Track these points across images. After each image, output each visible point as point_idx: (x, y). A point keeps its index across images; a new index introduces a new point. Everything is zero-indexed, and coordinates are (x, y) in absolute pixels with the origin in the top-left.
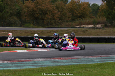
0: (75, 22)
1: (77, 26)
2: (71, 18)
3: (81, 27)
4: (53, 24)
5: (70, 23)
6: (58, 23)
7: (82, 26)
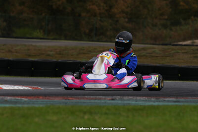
1: (185, 40)
3: (195, 44)
4: (108, 33)
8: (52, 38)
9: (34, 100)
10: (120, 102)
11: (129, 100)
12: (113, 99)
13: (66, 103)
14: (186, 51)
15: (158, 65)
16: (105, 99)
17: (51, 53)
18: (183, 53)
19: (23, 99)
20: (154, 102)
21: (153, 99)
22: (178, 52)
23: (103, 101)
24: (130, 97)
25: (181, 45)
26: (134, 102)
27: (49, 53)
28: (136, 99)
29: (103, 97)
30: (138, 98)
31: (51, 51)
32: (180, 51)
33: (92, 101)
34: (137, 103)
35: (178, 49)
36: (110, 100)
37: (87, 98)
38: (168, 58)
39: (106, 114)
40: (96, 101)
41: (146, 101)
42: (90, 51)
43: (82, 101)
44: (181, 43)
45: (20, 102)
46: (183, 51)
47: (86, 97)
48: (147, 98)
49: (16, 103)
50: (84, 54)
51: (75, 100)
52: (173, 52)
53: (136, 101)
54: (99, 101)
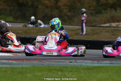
0: (101, 15)
1: (105, 23)
2: (93, 8)
3: (112, 26)
5: (92, 18)
6: (66, 18)
7: (114, 24)
8: (19, 21)
9: (21, 62)
10: (76, 64)
11: (81, 62)
12: (71, 62)
13: (42, 65)
14: (107, 31)
15: (90, 40)
16: (65, 62)
17: (20, 32)
18: (105, 32)
19: (14, 62)
20: (97, 64)
21: (96, 62)
22: (102, 32)
23: (65, 63)
24: (81, 61)
25: (103, 27)
26: (85, 64)
27: (18, 31)
28: (85, 62)
29: (64, 61)
30: (86, 61)
31: (20, 30)
32: (103, 31)
33: (58, 63)
34: (86, 64)
35: (102, 29)
36: (69, 62)
37: (54, 62)
38: (95, 35)
39: (71, 71)
40: (61, 63)
41: (92, 63)
42: (45, 31)
43: (52, 63)
44: (102, 25)
45: (13, 64)
46: (105, 31)
47: (53, 60)
48: (91, 62)
49: (10, 64)
50: (41, 32)
51: (47, 63)
52: (98, 31)
53: (86, 63)
54: (62, 63)
